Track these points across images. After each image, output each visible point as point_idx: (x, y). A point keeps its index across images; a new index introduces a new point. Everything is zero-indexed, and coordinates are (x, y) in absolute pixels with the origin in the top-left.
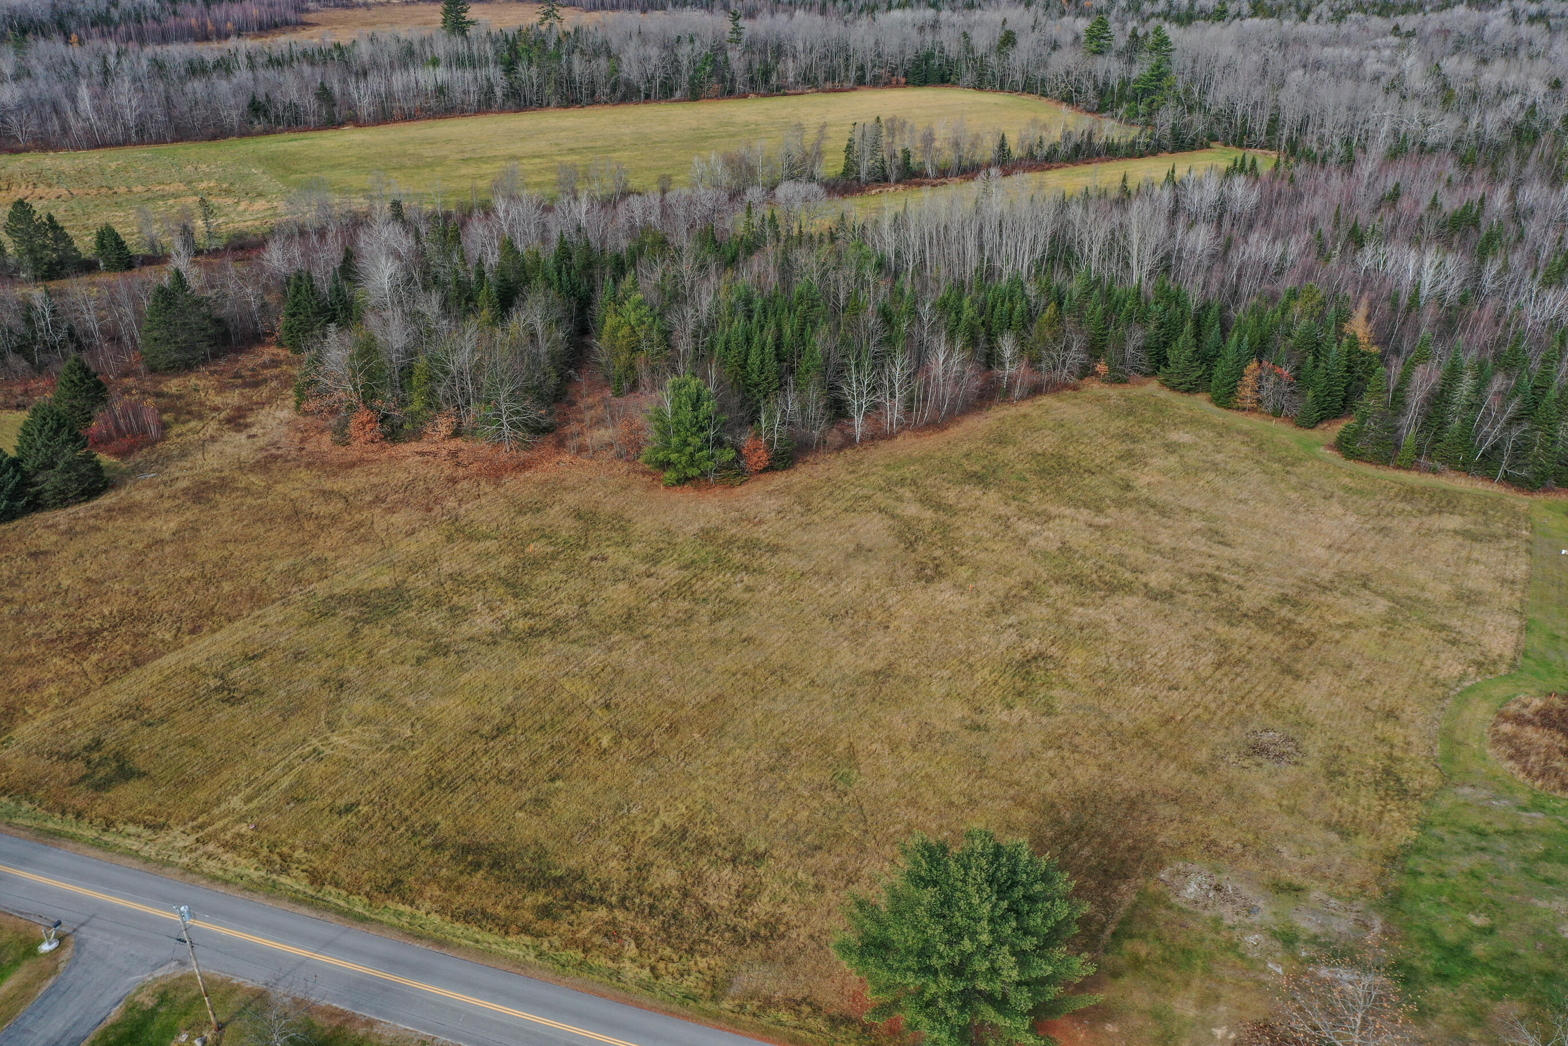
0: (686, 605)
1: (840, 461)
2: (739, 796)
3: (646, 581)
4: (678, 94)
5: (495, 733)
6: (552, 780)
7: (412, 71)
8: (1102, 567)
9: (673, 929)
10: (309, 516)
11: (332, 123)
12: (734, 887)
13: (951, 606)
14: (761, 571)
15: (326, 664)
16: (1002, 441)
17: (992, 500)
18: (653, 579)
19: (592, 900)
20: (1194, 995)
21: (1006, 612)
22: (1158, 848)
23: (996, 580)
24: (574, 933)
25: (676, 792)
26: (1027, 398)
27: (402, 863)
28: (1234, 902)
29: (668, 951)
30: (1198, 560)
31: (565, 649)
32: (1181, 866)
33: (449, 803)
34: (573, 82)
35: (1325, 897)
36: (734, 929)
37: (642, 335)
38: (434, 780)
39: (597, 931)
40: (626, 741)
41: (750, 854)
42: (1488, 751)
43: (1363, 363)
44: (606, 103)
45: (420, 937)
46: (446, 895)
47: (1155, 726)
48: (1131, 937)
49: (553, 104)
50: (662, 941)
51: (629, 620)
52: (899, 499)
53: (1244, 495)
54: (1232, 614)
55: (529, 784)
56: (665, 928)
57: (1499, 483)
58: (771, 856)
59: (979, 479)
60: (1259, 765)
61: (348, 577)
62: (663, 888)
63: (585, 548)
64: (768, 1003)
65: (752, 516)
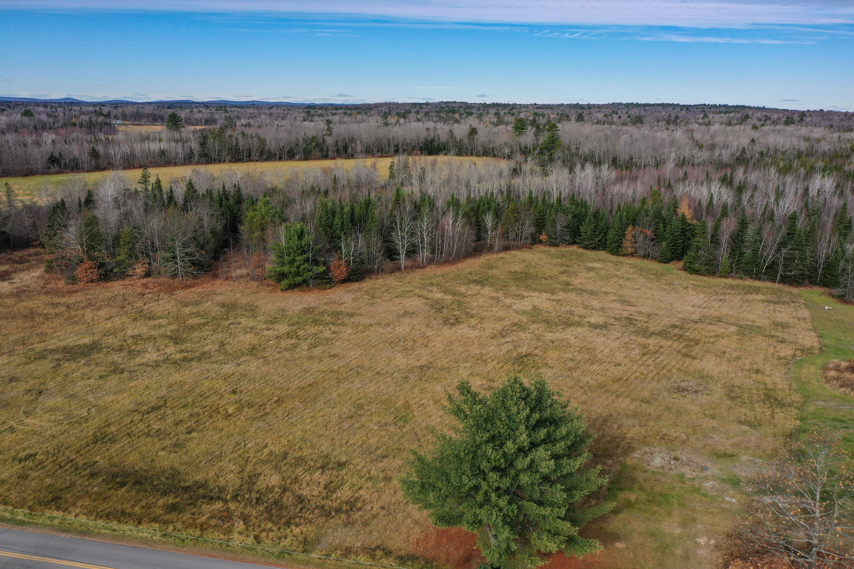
0: (293, 341)
1: (391, 278)
2: (327, 433)
3: (266, 332)
4: (297, 157)
5: (150, 410)
6: (189, 433)
7: (147, 143)
8: (560, 316)
9: (273, 511)
10: (40, 315)
11: (98, 168)
12: (323, 483)
13: (468, 335)
14: (343, 324)
15: (32, 382)
16: (491, 267)
17: (487, 290)
18: (270, 332)
19: (211, 499)
20: (677, 520)
21: (503, 337)
22: (629, 441)
23: (495, 323)
24: (194, 520)
25: (281, 434)
26: (502, 251)
27: (63, 486)
28: (689, 465)
29: (270, 525)
30: (618, 312)
31: (207, 366)
32: (647, 449)
33: (108, 450)
34: (239, 149)
35: (751, 458)
36: (322, 507)
37: (269, 219)
38: (99, 438)
39: (213, 517)
40: (246, 409)
41: (335, 463)
42: (825, 386)
43: (690, 230)
44: (257, 161)
45: (67, 531)
46: (95, 504)
47: (610, 382)
48: (621, 490)
49: (227, 160)
50: (265, 519)
51: (253, 350)
52: (431, 291)
53: (637, 287)
54: (646, 333)
55: (171, 436)
56: (268, 510)
57: (779, 283)
58: (351, 463)
59: (480, 283)
60: (684, 396)
61: (60, 340)
62: (268, 487)
63: (226, 319)
64: (348, 552)
65: (337, 301)
